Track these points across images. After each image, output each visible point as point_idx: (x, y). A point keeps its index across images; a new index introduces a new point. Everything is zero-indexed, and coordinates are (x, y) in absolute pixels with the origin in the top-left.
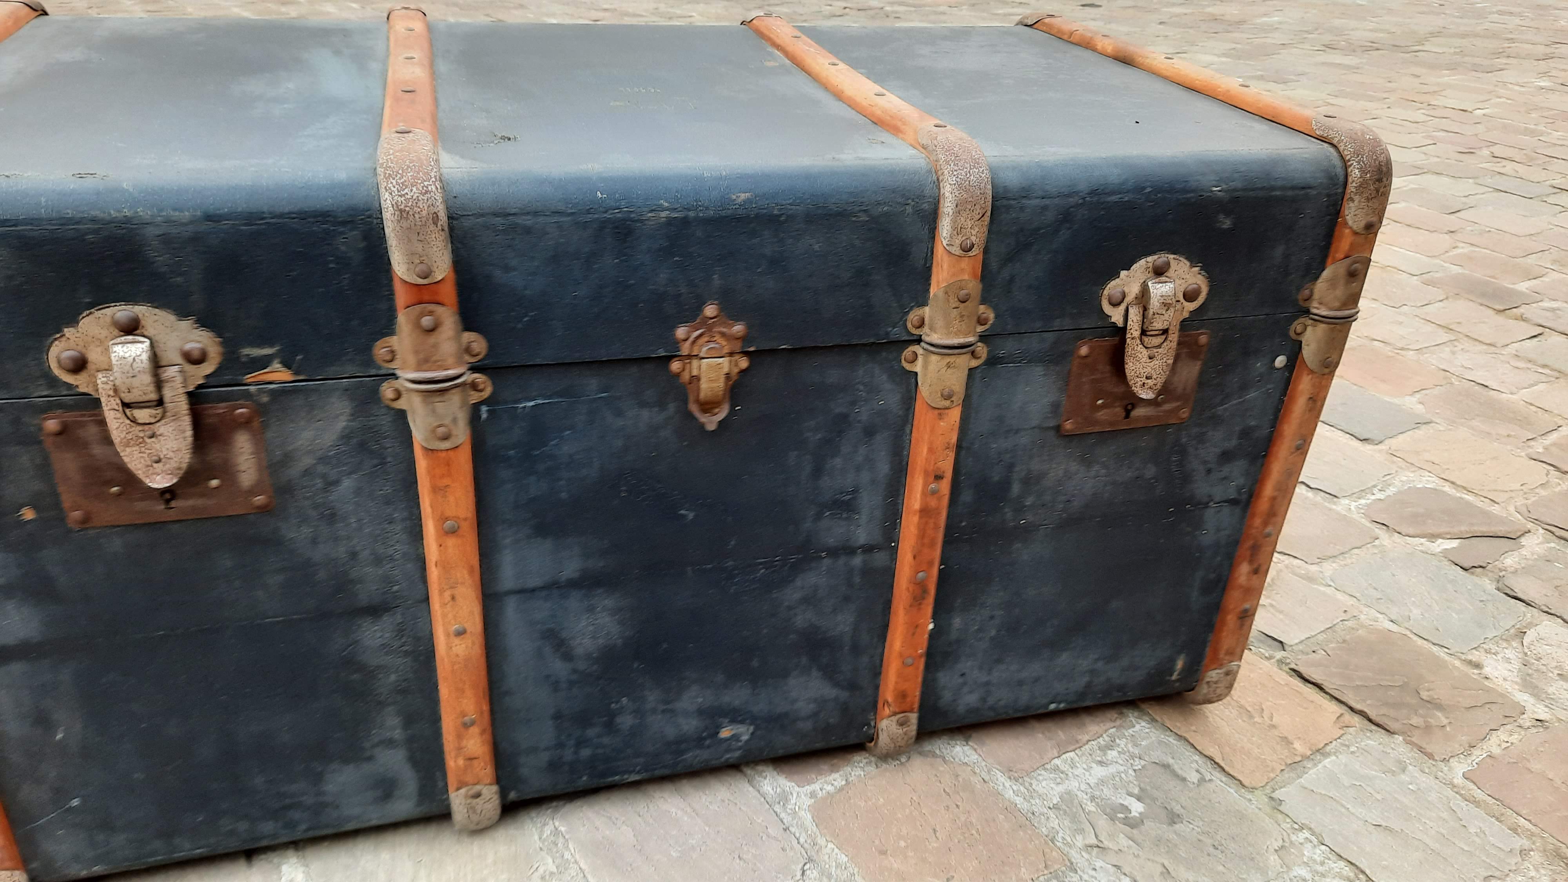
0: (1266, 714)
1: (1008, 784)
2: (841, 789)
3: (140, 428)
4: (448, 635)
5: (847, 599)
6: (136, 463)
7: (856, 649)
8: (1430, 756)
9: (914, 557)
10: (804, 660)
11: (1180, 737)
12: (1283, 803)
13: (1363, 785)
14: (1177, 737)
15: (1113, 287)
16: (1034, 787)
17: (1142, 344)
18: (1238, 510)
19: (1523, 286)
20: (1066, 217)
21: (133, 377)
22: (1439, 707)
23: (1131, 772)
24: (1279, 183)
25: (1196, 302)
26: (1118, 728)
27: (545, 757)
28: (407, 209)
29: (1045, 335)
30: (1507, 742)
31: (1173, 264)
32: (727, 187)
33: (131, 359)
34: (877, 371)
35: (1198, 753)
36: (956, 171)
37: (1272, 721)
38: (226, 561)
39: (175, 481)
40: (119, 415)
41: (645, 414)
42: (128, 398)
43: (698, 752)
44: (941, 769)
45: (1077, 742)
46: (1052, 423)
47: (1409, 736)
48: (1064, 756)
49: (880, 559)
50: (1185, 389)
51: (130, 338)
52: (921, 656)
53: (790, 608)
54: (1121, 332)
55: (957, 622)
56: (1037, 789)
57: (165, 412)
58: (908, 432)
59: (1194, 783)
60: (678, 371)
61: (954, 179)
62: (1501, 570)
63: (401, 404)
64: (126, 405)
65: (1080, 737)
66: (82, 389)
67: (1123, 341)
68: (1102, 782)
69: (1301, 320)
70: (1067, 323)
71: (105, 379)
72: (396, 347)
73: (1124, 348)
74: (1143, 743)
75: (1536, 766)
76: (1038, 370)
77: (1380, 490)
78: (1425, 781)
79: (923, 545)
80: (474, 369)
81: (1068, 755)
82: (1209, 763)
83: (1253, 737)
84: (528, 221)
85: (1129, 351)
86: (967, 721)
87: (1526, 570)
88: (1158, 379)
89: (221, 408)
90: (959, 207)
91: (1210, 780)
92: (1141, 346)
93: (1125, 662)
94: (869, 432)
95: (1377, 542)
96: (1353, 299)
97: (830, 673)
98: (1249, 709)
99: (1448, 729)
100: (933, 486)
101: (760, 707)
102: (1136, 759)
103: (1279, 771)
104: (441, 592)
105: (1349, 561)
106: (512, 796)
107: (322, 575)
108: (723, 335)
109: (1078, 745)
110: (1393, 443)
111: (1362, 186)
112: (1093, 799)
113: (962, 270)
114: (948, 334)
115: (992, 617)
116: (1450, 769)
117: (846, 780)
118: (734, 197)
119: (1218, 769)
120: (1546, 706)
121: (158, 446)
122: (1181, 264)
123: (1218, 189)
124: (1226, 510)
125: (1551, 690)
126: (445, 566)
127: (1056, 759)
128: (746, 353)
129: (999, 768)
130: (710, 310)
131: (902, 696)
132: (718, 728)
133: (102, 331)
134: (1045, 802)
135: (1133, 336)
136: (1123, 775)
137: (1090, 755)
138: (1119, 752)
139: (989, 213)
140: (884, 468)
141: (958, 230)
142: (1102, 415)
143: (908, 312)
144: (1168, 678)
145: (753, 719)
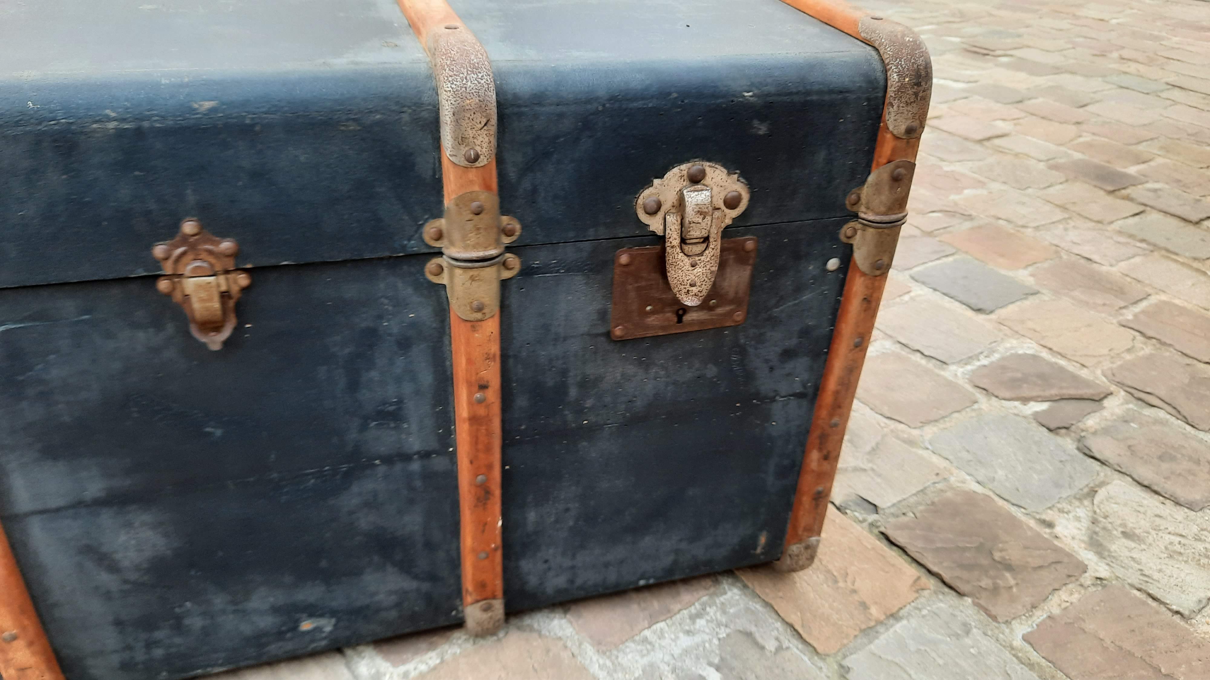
0: (849, 579)
1: (595, 657)
2: (435, 668)
5: (411, 502)
7: (429, 545)
8: (994, 618)
9: (471, 462)
10: (376, 558)
11: (767, 605)
12: (851, 670)
13: (928, 650)
14: (764, 604)
15: (647, 196)
16: (620, 659)
17: (683, 252)
18: (805, 403)
19: (1133, 170)
20: (586, 124)
22: (1009, 567)
23: (716, 641)
24: (816, 87)
25: (738, 209)
26: (711, 596)
27: (115, 659)
29: (580, 245)
30: (1067, 602)
31: (708, 170)
32: (187, 95)
34: (400, 285)
35: (780, 619)
36: (451, 76)
37: (853, 585)
41: (141, 335)
43: (280, 644)
44: (535, 643)
45: (669, 611)
46: (602, 330)
47: (977, 598)
48: (654, 627)
49: (439, 463)
50: (736, 293)
52: (495, 549)
53: (351, 513)
54: (662, 239)
55: (532, 515)
56: (622, 662)
58: (446, 343)
59: (771, 652)
60: (166, 291)
61: (449, 85)
62: (1083, 431)
65: (673, 607)
67: (664, 249)
68: (686, 652)
69: (852, 224)
73: (664, 257)
74: (731, 611)
75: (1090, 626)
76: (578, 280)
77: (986, 357)
78: (986, 643)
79: (477, 450)
81: (658, 625)
82: (789, 630)
83: (834, 601)
85: (670, 259)
86: (559, 600)
87: (1106, 431)
88: (703, 286)
90: (459, 115)
91: (788, 648)
92: (682, 254)
93: (709, 540)
94: (404, 344)
95: (976, 406)
96: (901, 203)
97: (406, 568)
98: (835, 573)
99: (1014, 590)
100: (478, 395)
101: (338, 602)
102: (722, 628)
103: (852, 636)
105: (948, 425)
108: (210, 252)
109: (669, 615)
110: (1003, 313)
111: (901, 89)
112: (674, 671)
113: (471, 182)
114: (466, 248)
115: (567, 510)
116: (1012, 630)
117: (442, 658)
118: (196, 106)
119: (796, 636)
120: (1108, 564)
122: (718, 172)
123: (750, 94)
124: (793, 403)
125: (1113, 547)
127: (646, 630)
128: (243, 271)
129: (590, 641)
130: (189, 227)
131: (481, 586)
132: (296, 623)
134: (627, 676)
135: (673, 244)
136: (707, 645)
137: (680, 624)
138: (707, 620)
139: (495, 120)
140: (427, 378)
141: (461, 140)
142: (651, 320)
143: (422, 225)
144: (752, 552)
145: (333, 613)
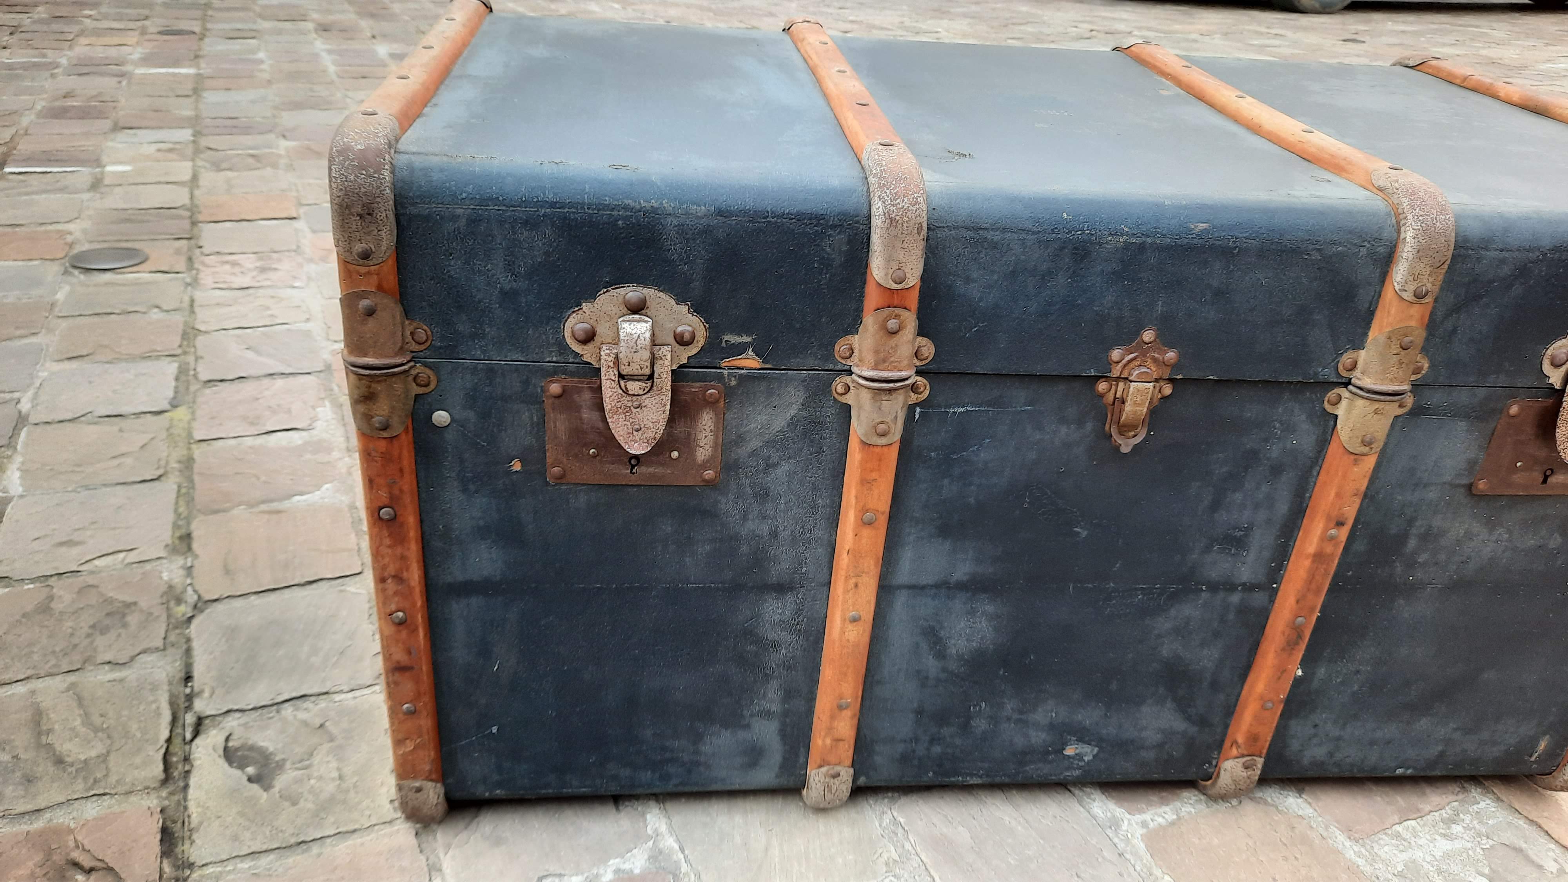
1: (1348, 843)
2: (1172, 824)
3: (629, 398)
4: (844, 620)
5: (1216, 635)
6: (619, 429)
7: (1215, 685)
9: (1298, 602)
10: (1161, 690)
11: (1532, 822)
14: (1528, 822)
15: (1558, 348)
16: (1376, 850)
20: (1523, 271)
21: (635, 352)
23: (1480, 851)
26: (1462, 802)
27: (900, 748)
28: (898, 218)
29: (1477, 390)
32: (1186, 216)
33: (635, 337)
34: (1297, 410)
35: (1553, 841)
36: (1421, 216)
38: (667, 527)
39: (649, 449)
40: (614, 385)
41: (1064, 430)
42: (625, 370)
43: (1040, 765)
44: (1276, 818)
45: (1418, 810)
46: (1465, 481)
48: (1405, 823)
49: (1259, 598)
51: (637, 316)
52: (1280, 701)
53: (1159, 636)
55: (1321, 672)
56: (1379, 853)
57: (652, 386)
58: (1315, 474)
59: (1552, 873)
60: (1104, 391)
61: (1419, 224)
63: (849, 399)
64: (621, 376)
65: (1421, 806)
66: (586, 358)
67: (1558, 404)
68: (1448, 856)
70: (1503, 380)
71: (608, 352)
72: (856, 346)
73: (1559, 411)
74: (1489, 822)
76: (1462, 425)
79: (1306, 591)
80: (919, 373)
81: (1409, 822)
84: (997, 237)
85: (1563, 414)
86: (1310, 774)
89: (695, 387)
90: (1420, 253)
93: (1485, 735)
94: (1276, 470)
97: (1183, 706)
100: (1333, 532)
101: (1110, 730)
102: (1483, 838)
104: (847, 578)
106: (862, 781)
107: (744, 549)
108: (1155, 360)
109: (1419, 815)
112: (1438, 871)
113: (1410, 316)
114: (1384, 380)
115: (1358, 672)
117: (1177, 815)
118: (1193, 227)
121: (640, 416)
126: (856, 554)
127: (1397, 825)
128: (1171, 380)
129: (1337, 825)
130: (1148, 336)
131: (1253, 738)
132: (1064, 745)
133: (613, 308)
134: (1389, 868)
136: (1470, 852)
137: (1434, 826)
138: (1464, 827)
139: (1448, 262)
140: (1283, 508)
141: (1414, 275)
142: (1518, 478)
143: (1342, 354)
144: (1526, 758)
145: (1099, 741)
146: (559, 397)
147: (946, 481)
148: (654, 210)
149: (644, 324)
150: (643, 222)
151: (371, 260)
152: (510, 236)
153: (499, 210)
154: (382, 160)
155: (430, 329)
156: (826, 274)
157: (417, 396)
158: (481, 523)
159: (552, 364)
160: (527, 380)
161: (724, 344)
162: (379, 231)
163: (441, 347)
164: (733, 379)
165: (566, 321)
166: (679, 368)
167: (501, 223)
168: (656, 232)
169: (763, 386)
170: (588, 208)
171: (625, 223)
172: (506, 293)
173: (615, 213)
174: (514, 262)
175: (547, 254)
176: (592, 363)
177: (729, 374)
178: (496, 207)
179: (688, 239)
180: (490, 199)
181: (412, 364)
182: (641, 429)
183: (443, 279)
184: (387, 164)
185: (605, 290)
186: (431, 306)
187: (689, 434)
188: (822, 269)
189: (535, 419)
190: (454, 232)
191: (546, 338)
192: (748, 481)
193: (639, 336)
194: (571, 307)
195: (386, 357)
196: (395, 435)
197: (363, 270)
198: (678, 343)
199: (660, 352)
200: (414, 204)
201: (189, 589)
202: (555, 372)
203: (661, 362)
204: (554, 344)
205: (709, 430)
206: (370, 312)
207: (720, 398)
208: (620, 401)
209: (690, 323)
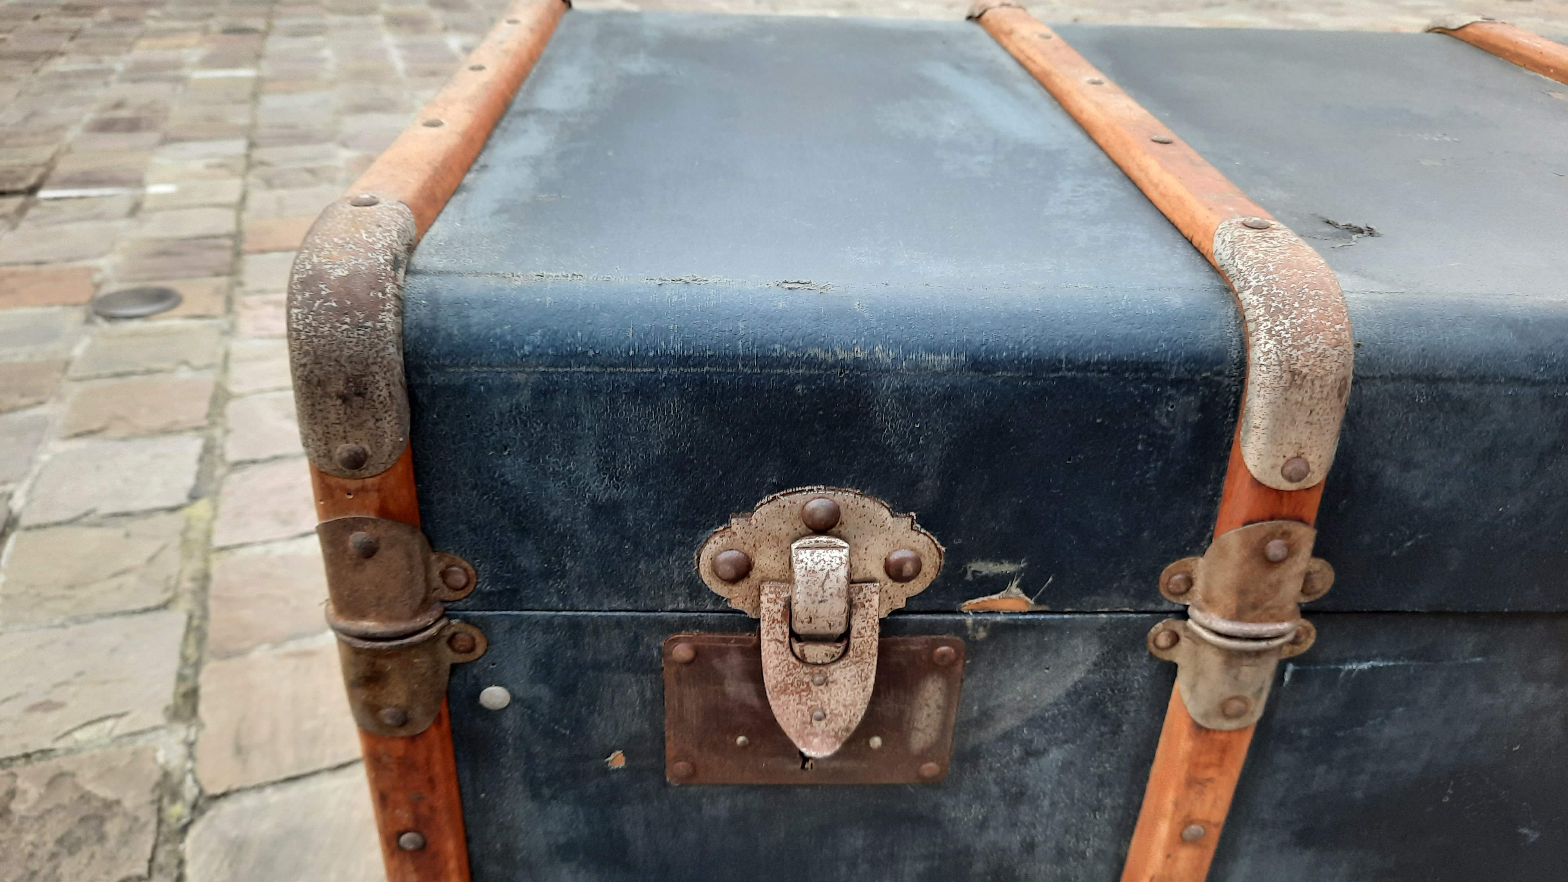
3: (806, 669)
6: (790, 718)
21: (821, 602)
28: (1305, 370)
33: (821, 575)
38: (857, 840)
39: (836, 748)
40: (782, 649)
42: (800, 628)
51: (824, 539)
57: (846, 651)
63: (1176, 656)
64: (794, 636)
66: (735, 605)
71: (773, 596)
72: (1199, 575)
84: (1466, 391)
89: (917, 644)
107: (979, 867)
121: (825, 697)
133: (783, 526)
146: (688, 663)
147: (1321, 769)
148: (858, 364)
149: (835, 552)
150: (839, 384)
151: (367, 469)
152: (608, 415)
153: (588, 373)
154: (380, 295)
155: (473, 566)
156: (1157, 460)
157: (454, 668)
158: (562, 840)
159: (678, 614)
160: (636, 637)
161: (969, 577)
162: (377, 420)
163: (490, 593)
164: (981, 629)
165: (703, 547)
166: (889, 615)
167: (593, 393)
168: (862, 400)
169: (1031, 639)
170: (744, 366)
171: (808, 389)
172: (601, 507)
173: (791, 372)
174: (614, 457)
175: (672, 442)
176: (746, 611)
177: (975, 623)
178: (583, 369)
179: (917, 412)
180: (574, 354)
181: (443, 622)
182: (825, 716)
183: (493, 488)
184: (389, 300)
185: (771, 497)
186: (473, 530)
187: (902, 713)
188: (1151, 453)
189: (648, 694)
190: (511, 411)
191: (668, 575)
192: (993, 775)
193: (827, 575)
194: (712, 526)
195: (399, 619)
196: (419, 732)
197: (353, 484)
198: (890, 577)
199: (861, 595)
200: (440, 368)
201: (189, 779)
202: (683, 625)
203: (862, 611)
204: (682, 583)
205: (933, 705)
206: (369, 551)
207: (957, 659)
208: (791, 674)
209: (914, 545)
